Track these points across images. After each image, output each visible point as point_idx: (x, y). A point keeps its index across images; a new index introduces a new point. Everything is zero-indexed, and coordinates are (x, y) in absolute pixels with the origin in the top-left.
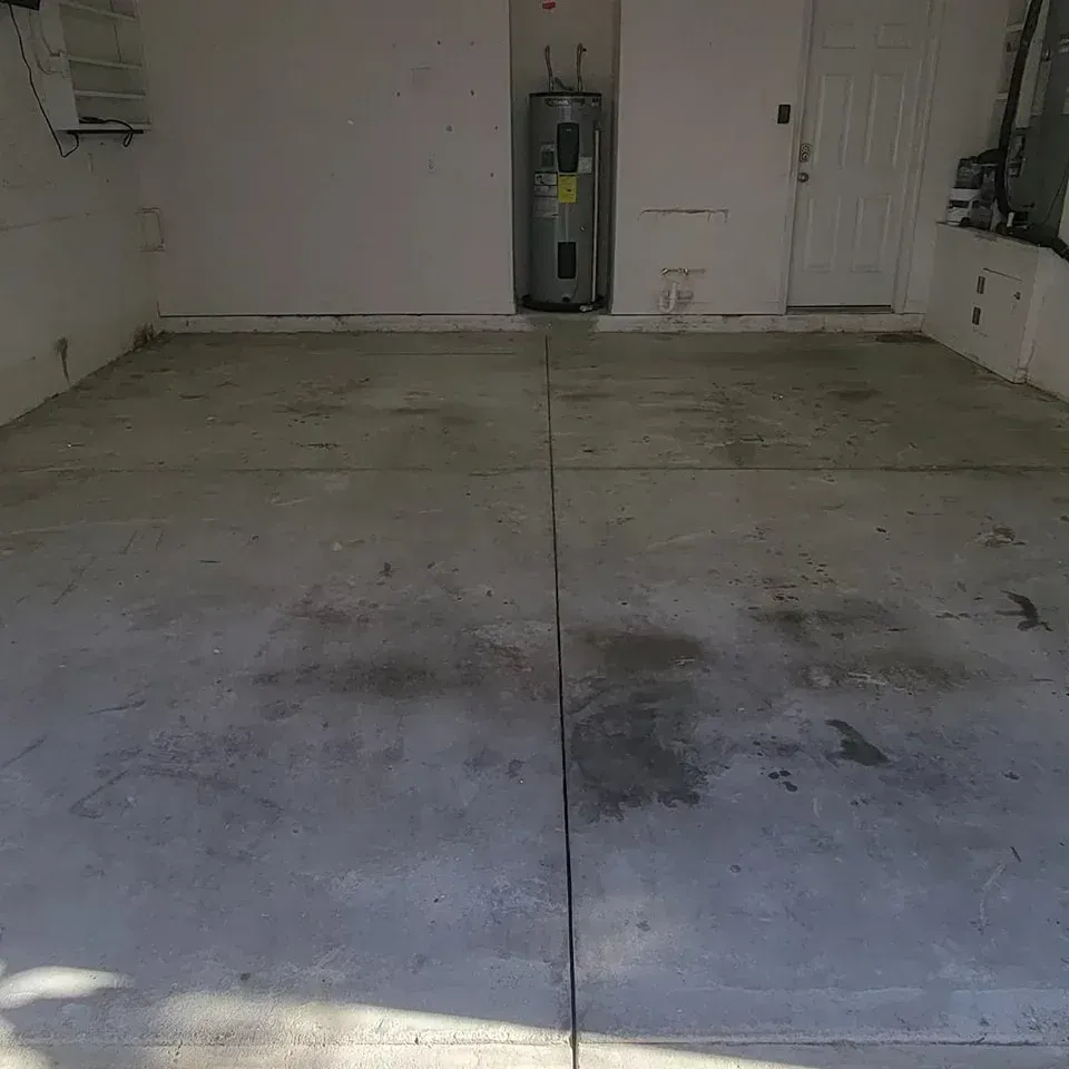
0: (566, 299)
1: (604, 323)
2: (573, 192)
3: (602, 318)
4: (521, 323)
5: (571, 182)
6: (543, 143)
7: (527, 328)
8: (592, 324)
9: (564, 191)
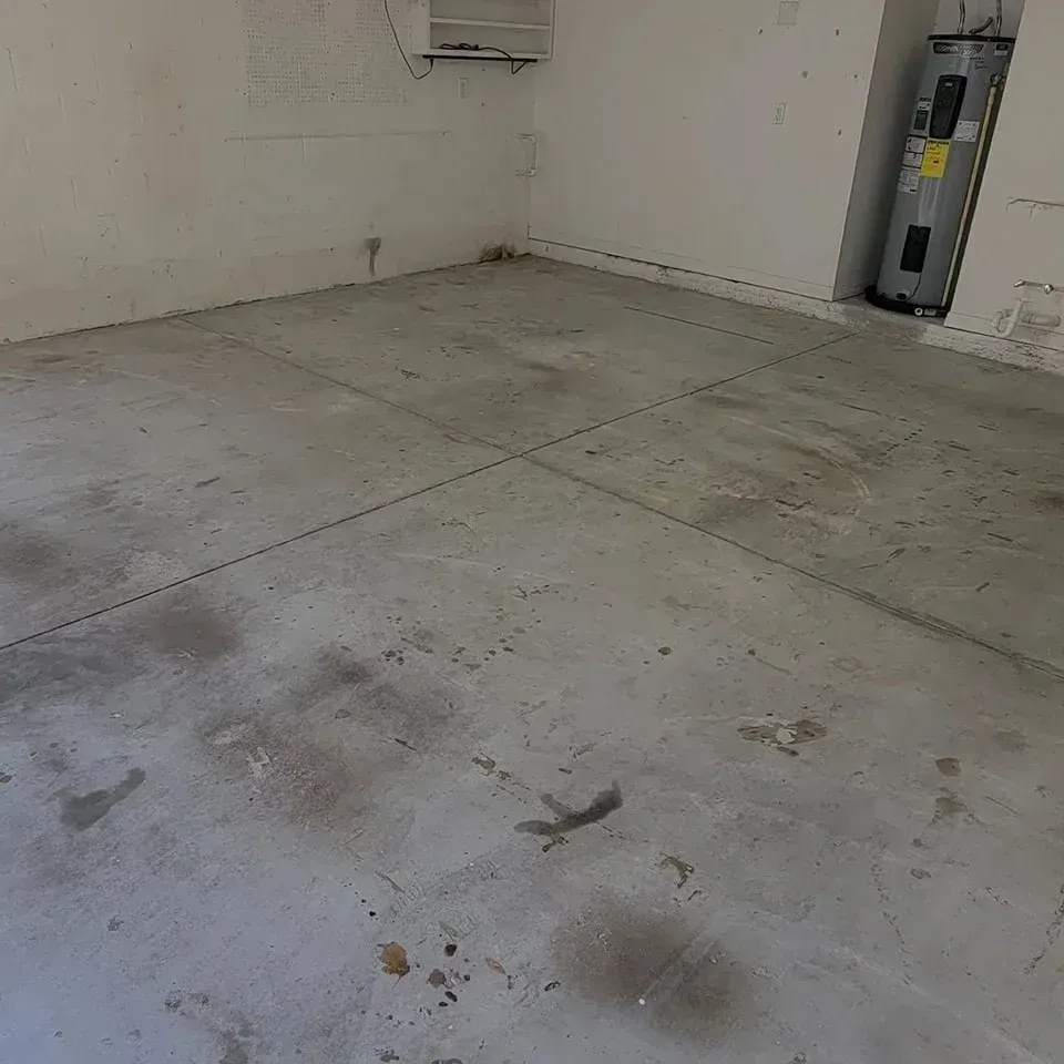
0: (902, 296)
1: (933, 334)
2: (942, 166)
3: (932, 328)
4: (837, 313)
5: (942, 150)
6: (922, 99)
7: (842, 320)
8: (917, 332)
9: (931, 161)
